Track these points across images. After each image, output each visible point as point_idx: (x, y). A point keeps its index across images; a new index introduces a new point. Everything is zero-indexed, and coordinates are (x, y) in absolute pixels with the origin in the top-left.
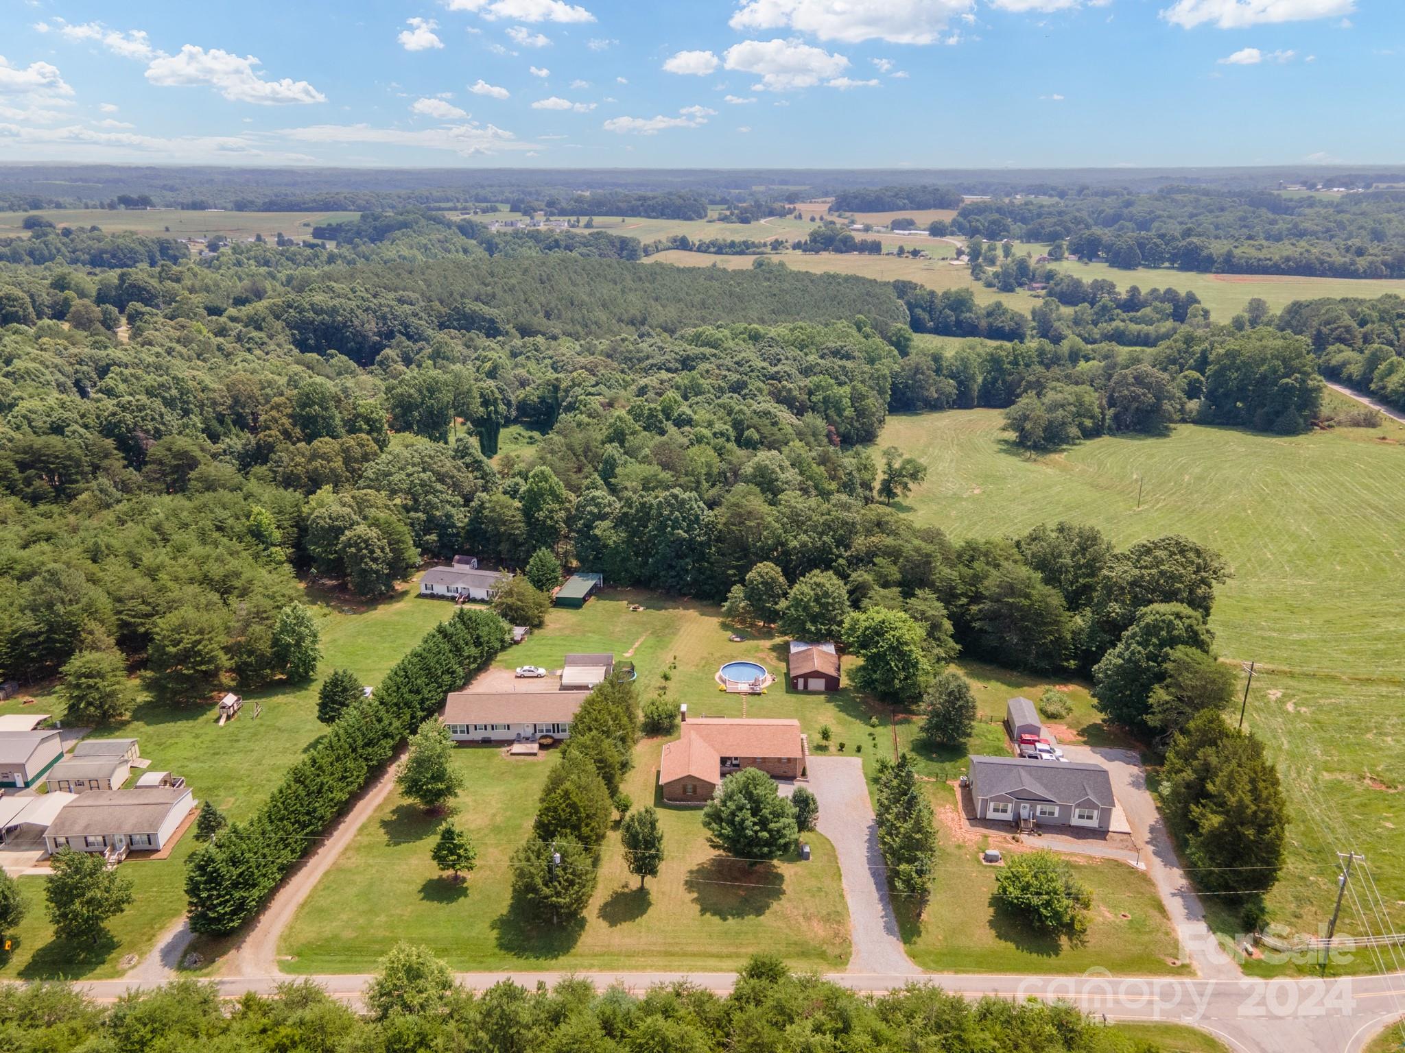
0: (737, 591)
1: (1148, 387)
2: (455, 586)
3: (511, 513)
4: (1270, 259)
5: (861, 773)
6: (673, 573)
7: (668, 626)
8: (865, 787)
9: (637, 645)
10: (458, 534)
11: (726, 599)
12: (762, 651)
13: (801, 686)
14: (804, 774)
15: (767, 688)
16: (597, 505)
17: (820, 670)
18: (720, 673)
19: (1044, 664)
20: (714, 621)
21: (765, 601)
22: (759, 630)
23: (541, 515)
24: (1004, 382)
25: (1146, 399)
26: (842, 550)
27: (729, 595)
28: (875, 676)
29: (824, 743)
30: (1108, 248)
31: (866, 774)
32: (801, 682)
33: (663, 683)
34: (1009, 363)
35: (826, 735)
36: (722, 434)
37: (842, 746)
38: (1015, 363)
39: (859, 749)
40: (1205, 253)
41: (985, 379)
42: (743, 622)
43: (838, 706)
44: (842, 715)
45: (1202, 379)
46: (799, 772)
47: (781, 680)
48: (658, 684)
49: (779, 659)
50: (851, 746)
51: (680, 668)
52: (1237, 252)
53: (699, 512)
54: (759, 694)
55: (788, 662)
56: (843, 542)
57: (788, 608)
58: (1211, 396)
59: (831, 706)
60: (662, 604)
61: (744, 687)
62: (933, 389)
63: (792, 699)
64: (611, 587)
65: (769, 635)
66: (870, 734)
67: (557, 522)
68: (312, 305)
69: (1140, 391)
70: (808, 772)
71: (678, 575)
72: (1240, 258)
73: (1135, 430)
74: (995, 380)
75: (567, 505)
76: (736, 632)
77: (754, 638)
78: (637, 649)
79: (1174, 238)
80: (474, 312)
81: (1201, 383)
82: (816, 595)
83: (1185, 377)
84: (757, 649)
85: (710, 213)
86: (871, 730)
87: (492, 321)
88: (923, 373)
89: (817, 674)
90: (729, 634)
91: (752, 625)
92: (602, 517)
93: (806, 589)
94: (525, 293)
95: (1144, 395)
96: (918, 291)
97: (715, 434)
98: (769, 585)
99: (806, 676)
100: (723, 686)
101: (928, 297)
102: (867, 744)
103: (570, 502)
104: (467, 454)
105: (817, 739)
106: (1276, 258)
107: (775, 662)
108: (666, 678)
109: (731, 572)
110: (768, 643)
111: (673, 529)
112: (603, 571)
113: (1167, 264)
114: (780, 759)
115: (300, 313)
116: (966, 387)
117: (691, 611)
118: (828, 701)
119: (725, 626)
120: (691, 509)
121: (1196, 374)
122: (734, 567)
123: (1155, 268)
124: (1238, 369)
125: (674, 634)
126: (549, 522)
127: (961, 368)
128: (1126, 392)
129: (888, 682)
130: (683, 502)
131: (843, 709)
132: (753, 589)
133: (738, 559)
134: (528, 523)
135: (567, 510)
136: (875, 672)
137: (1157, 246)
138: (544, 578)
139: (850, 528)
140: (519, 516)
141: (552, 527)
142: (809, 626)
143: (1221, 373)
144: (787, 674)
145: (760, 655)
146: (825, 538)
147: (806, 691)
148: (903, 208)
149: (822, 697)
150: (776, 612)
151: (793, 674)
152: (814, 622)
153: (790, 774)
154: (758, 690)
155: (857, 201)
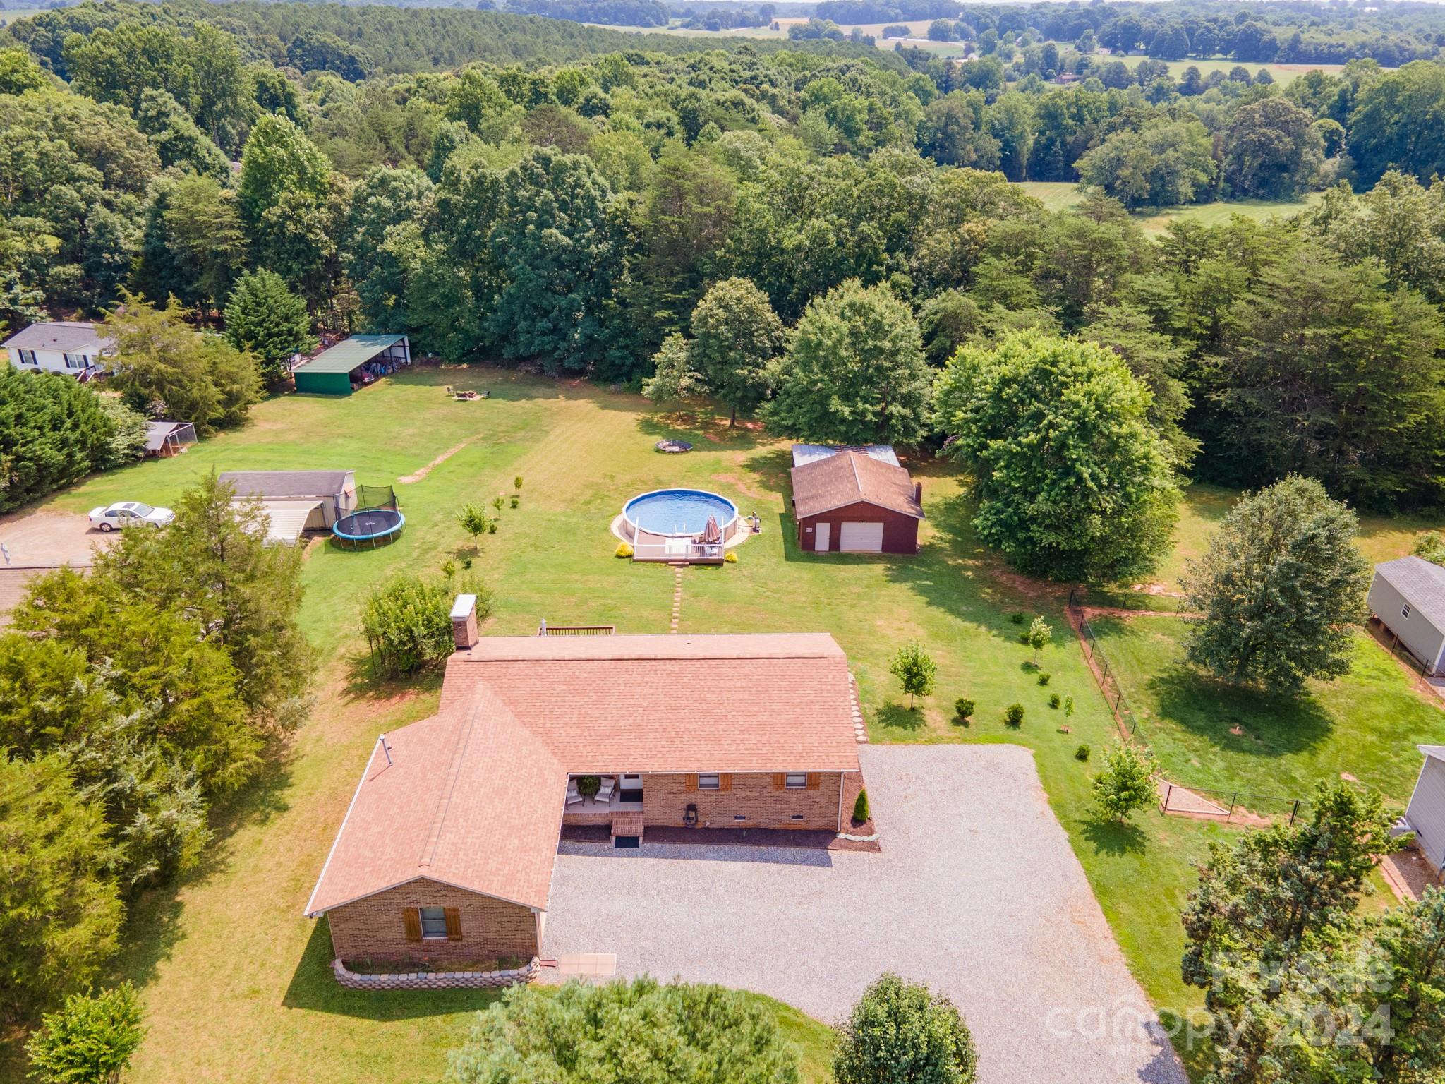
0: (673, 349)
1: (1284, 126)
2: (80, 353)
3: (211, 209)
4: (1343, 46)
5: (1039, 803)
6: (543, 324)
7: (524, 426)
8: (1074, 865)
9: (440, 459)
10: (126, 266)
11: (651, 371)
12: (729, 470)
13: (822, 543)
14: (860, 818)
15: (736, 548)
16: (393, 195)
17: (872, 500)
18: (624, 515)
19: (1390, 483)
20: (629, 419)
21: (735, 363)
22: (723, 434)
23: (272, 214)
24: (1063, 144)
25: (1280, 146)
26: (900, 255)
27: (658, 357)
28: (1031, 509)
29: (907, 700)
30: (1148, 38)
31: (1060, 809)
32: (823, 532)
33: (465, 539)
34: (1072, 117)
35: (914, 678)
36: (659, 126)
37: (963, 713)
38: (1080, 119)
39: (1015, 719)
40: (1267, 38)
41: (1037, 142)
42: (689, 419)
43: (923, 591)
44: (938, 613)
45: (1341, 128)
46: (845, 816)
47: (773, 529)
48: (459, 544)
49: (765, 486)
50: (990, 710)
51: (526, 506)
52: (1305, 37)
53: (595, 193)
54: (718, 564)
55: (788, 490)
56: (900, 239)
57: (788, 371)
58: (1354, 151)
59: (902, 590)
60: (525, 390)
61: (681, 548)
62: (970, 147)
63: (804, 574)
64: (427, 363)
65: (744, 440)
66: (1028, 667)
67: (309, 229)
68: (70, 19)
69: (1272, 133)
70: (873, 809)
71: (555, 330)
72: (1309, 44)
73: (1256, 196)
74: (1051, 142)
75: (334, 197)
76: (674, 437)
77: (710, 446)
78: (437, 468)
79: (1227, 23)
80: (323, 44)
81: (1340, 135)
82: (854, 333)
83: (1320, 126)
84: (716, 467)
85: (671, 21)
86: (1028, 652)
87: (352, 60)
88: (957, 123)
89: (863, 512)
90: (657, 440)
91: (706, 425)
92: (401, 216)
93: (830, 320)
94: (406, 35)
95: (1278, 138)
96: (930, 62)
97: (648, 126)
98: (743, 327)
99: (836, 518)
100: (626, 546)
101: (943, 70)
102: (1032, 700)
103: (341, 192)
104: (164, 127)
105: (889, 689)
106: (1350, 43)
107: (757, 493)
108: (475, 526)
109: (662, 314)
110: (742, 456)
111: (541, 225)
112: (410, 330)
113: (1219, 56)
114: (780, 780)
115: (53, 31)
116: (1013, 150)
117: (582, 401)
118: (894, 579)
119: (648, 427)
120: (577, 185)
121: (1335, 124)
122: (669, 305)
123: (1204, 59)
124: (1399, 109)
125: (535, 440)
126: (291, 227)
127: (1006, 123)
128: (1253, 137)
129: (1069, 523)
130: (561, 169)
131: (937, 598)
132: (707, 336)
133: (679, 288)
134: (248, 232)
135: (334, 207)
136: (1032, 497)
137: (1210, 31)
138: (262, 333)
139: (918, 205)
140: (230, 215)
141: (300, 238)
142: (836, 404)
143: (1371, 117)
144: (787, 518)
145: (725, 478)
146: (865, 227)
147: (836, 553)
148: (896, 19)
149: (879, 568)
150: (759, 387)
151: (803, 511)
152: (847, 398)
153: (816, 823)
154: (714, 553)
155: (842, 11)
